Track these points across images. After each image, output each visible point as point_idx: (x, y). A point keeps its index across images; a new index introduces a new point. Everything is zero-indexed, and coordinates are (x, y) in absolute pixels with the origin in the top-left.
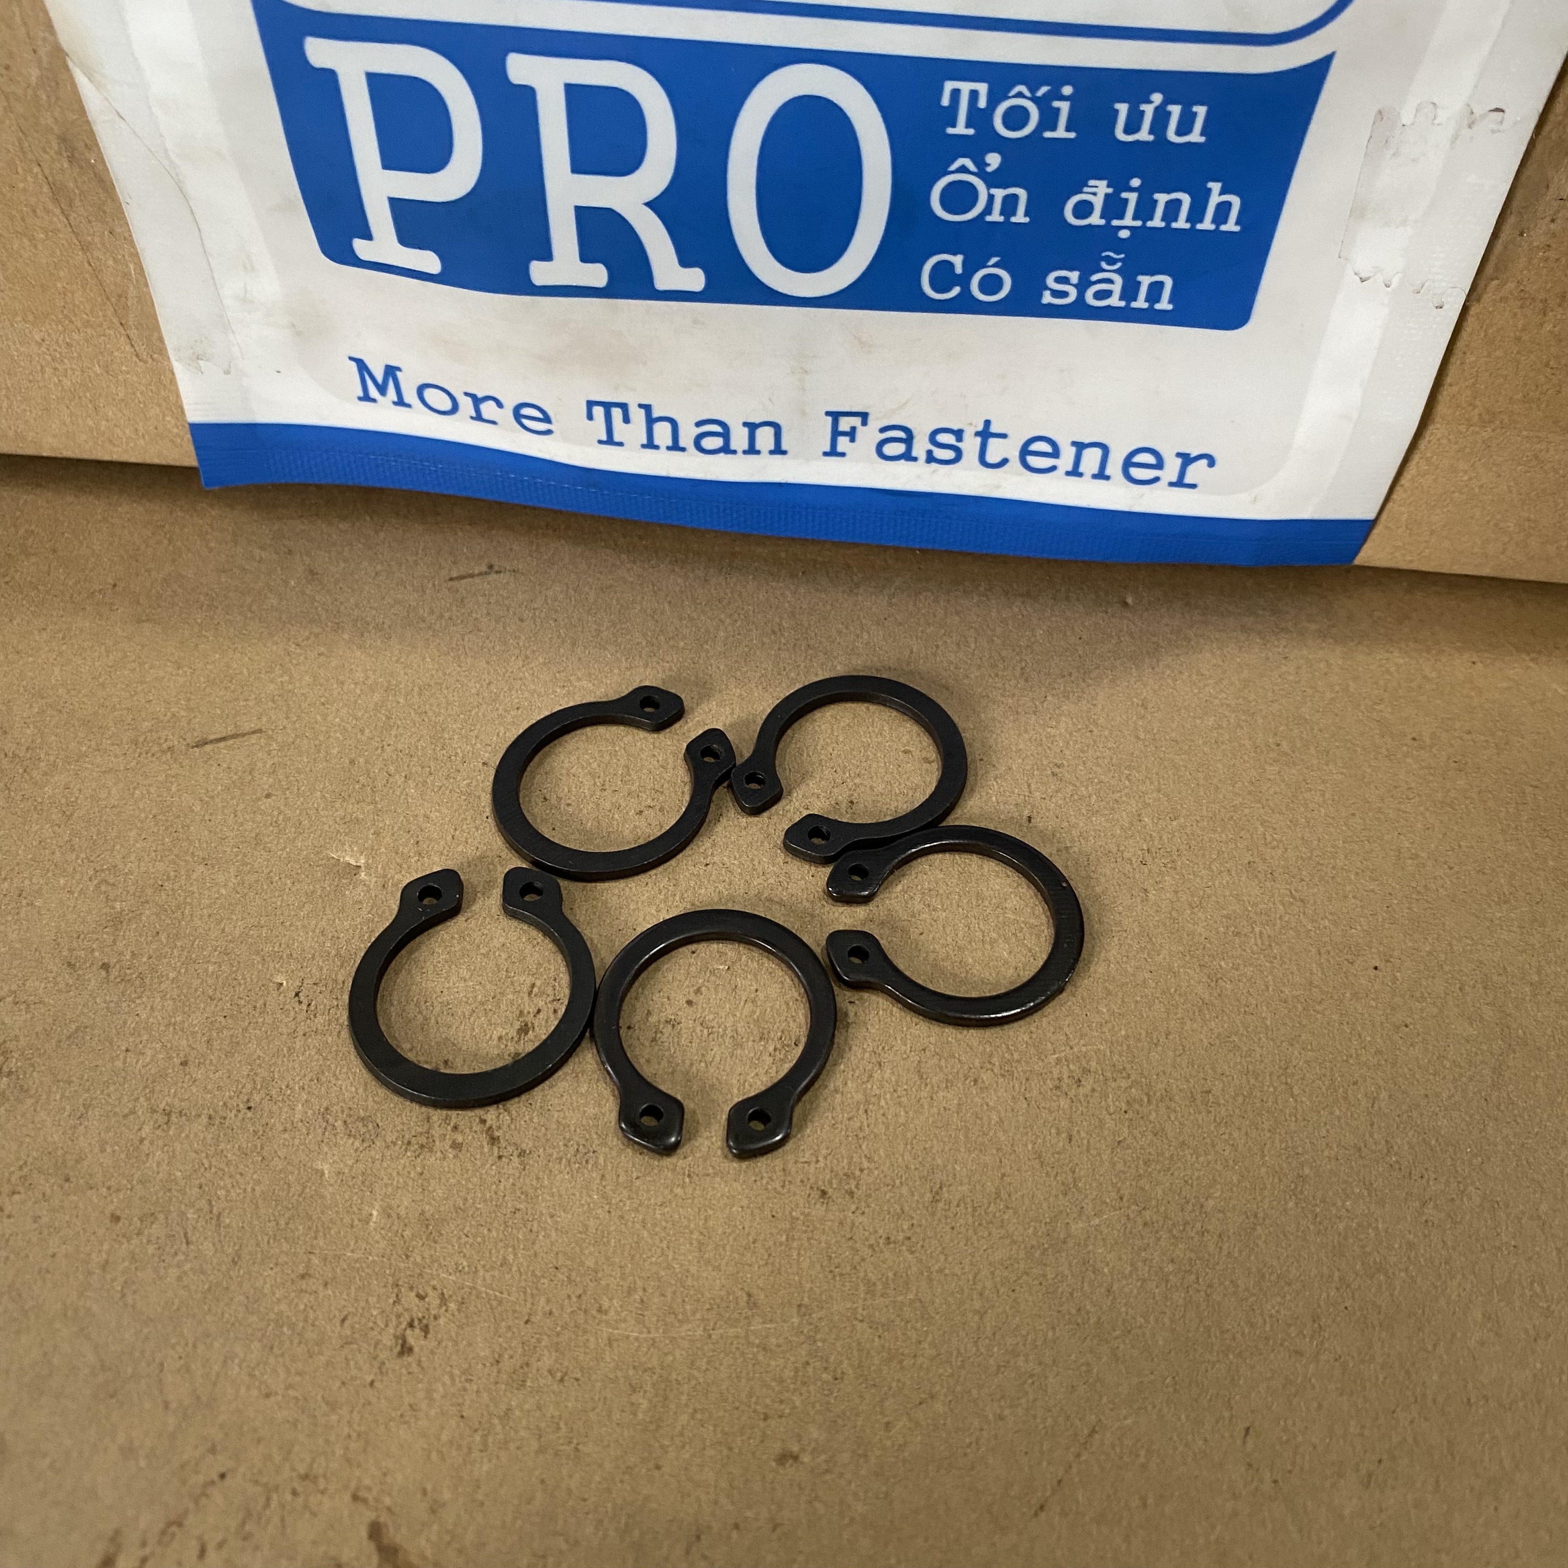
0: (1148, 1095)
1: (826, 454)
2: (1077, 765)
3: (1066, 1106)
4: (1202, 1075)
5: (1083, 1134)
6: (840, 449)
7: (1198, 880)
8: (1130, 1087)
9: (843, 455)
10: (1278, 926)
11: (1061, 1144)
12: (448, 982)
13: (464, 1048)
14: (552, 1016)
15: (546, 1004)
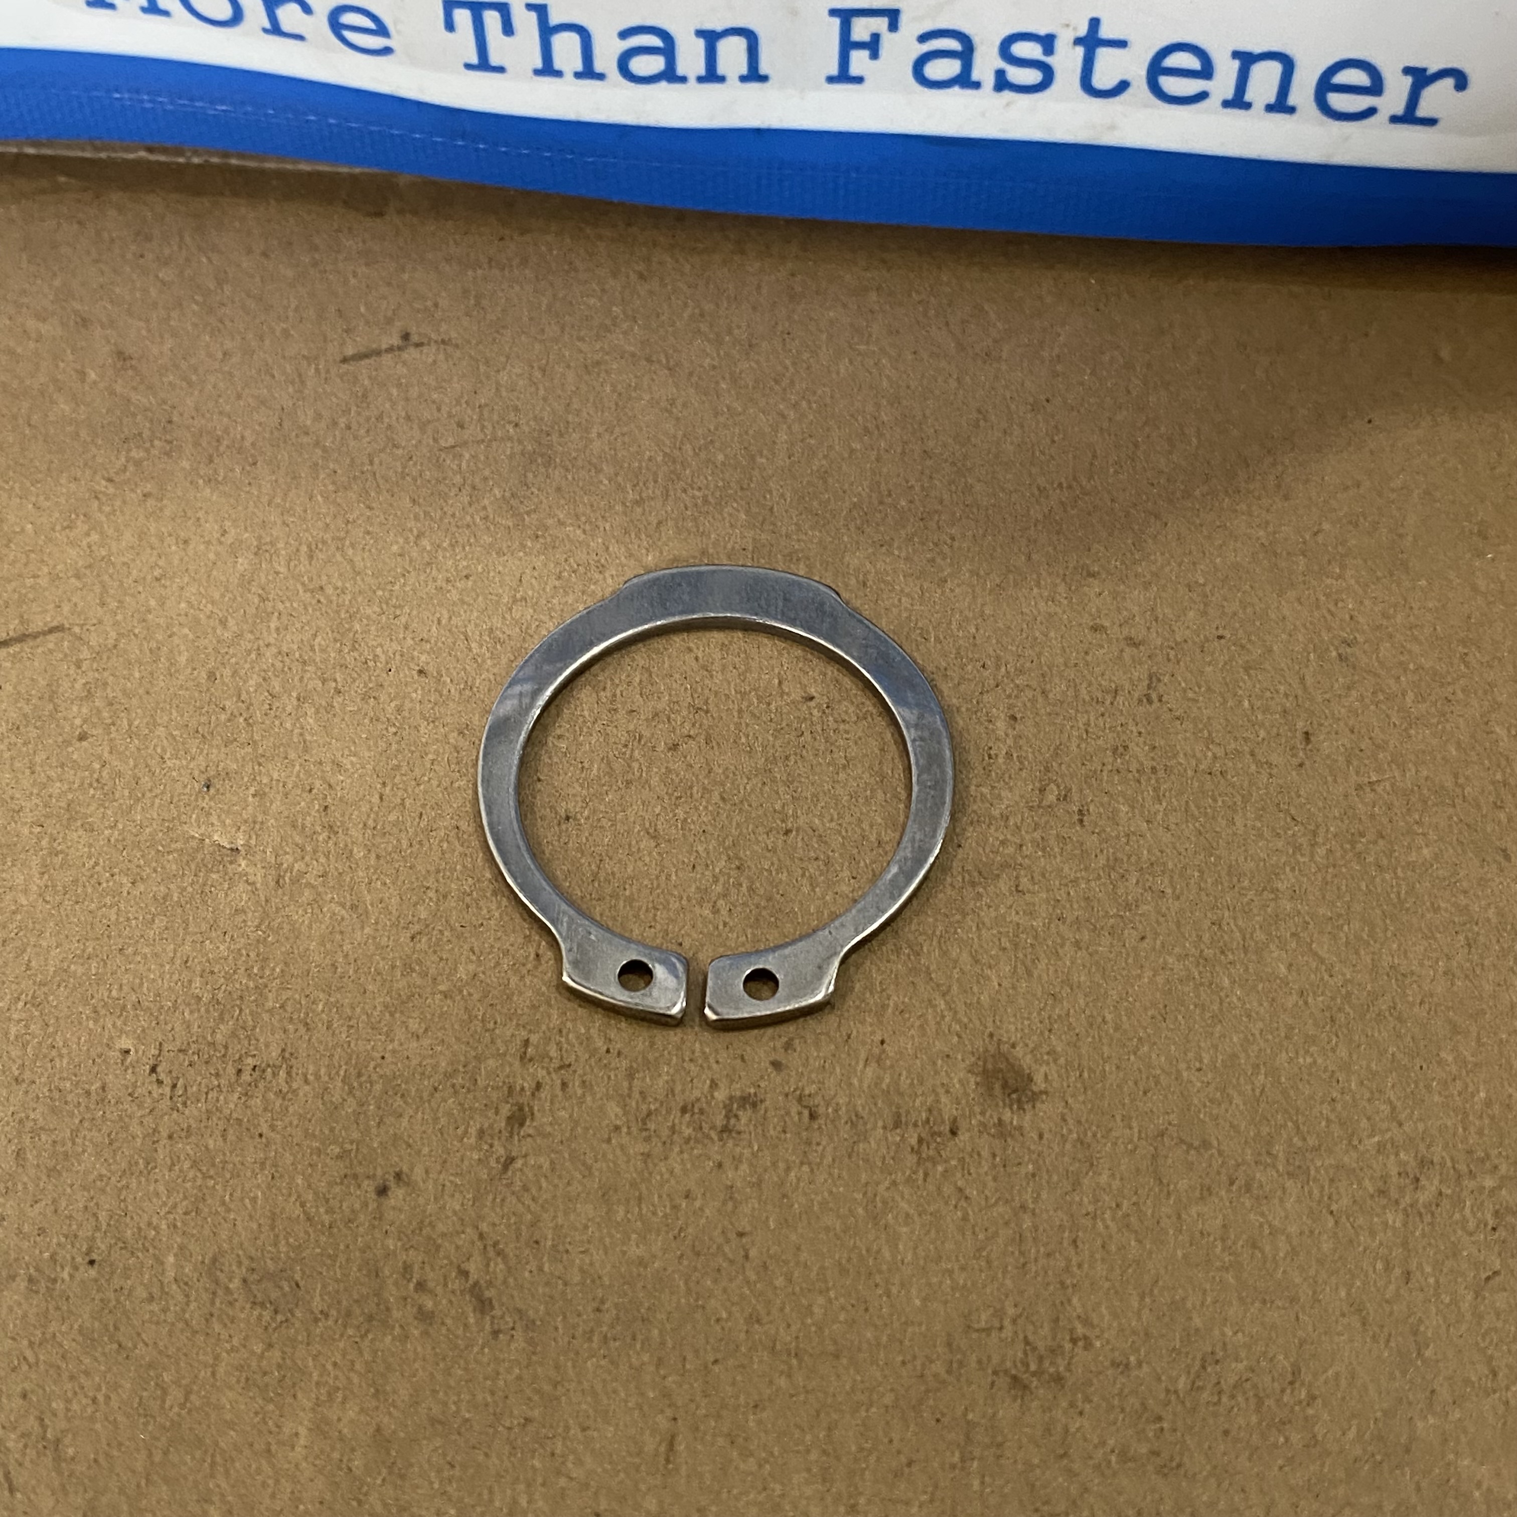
12: (392, 1041)
13: (426, 1150)
14: (560, 1093)
15: (549, 1073)
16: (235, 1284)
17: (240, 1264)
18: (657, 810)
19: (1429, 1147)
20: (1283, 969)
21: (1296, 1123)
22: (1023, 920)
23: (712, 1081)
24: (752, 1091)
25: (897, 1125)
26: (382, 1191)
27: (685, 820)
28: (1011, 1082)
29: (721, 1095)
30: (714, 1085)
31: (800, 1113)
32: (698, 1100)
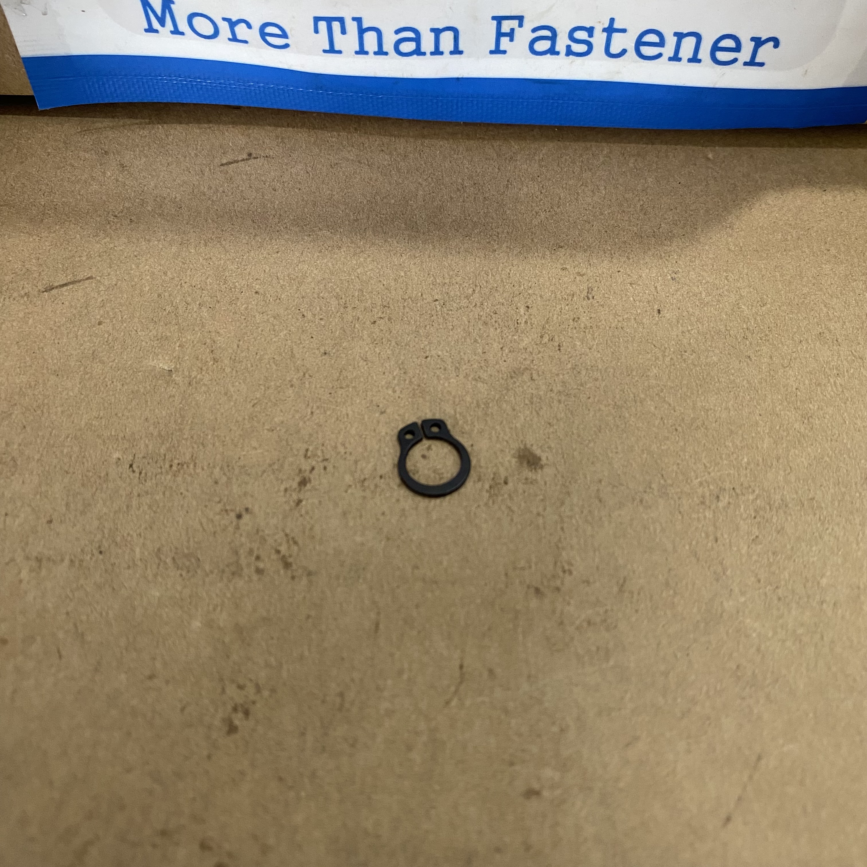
0: (769, 504)
1: (492, 52)
2: (689, 272)
3: (711, 516)
4: (807, 487)
5: (726, 536)
6: (502, 48)
7: (786, 347)
8: (756, 499)
9: (504, 52)
10: (846, 377)
11: (710, 544)
12: (244, 451)
13: (260, 498)
14: (323, 472)
15: (318, 463)
16: (169, 560)
17: (171, 551)
18: (367, 349)
20: (652, 408)
22: (534, 392)
24: (413, 468)
26: (239, 517)
27: (380, 353)
28: (531, 460)
31: (435, 476)
32: (388, 472)
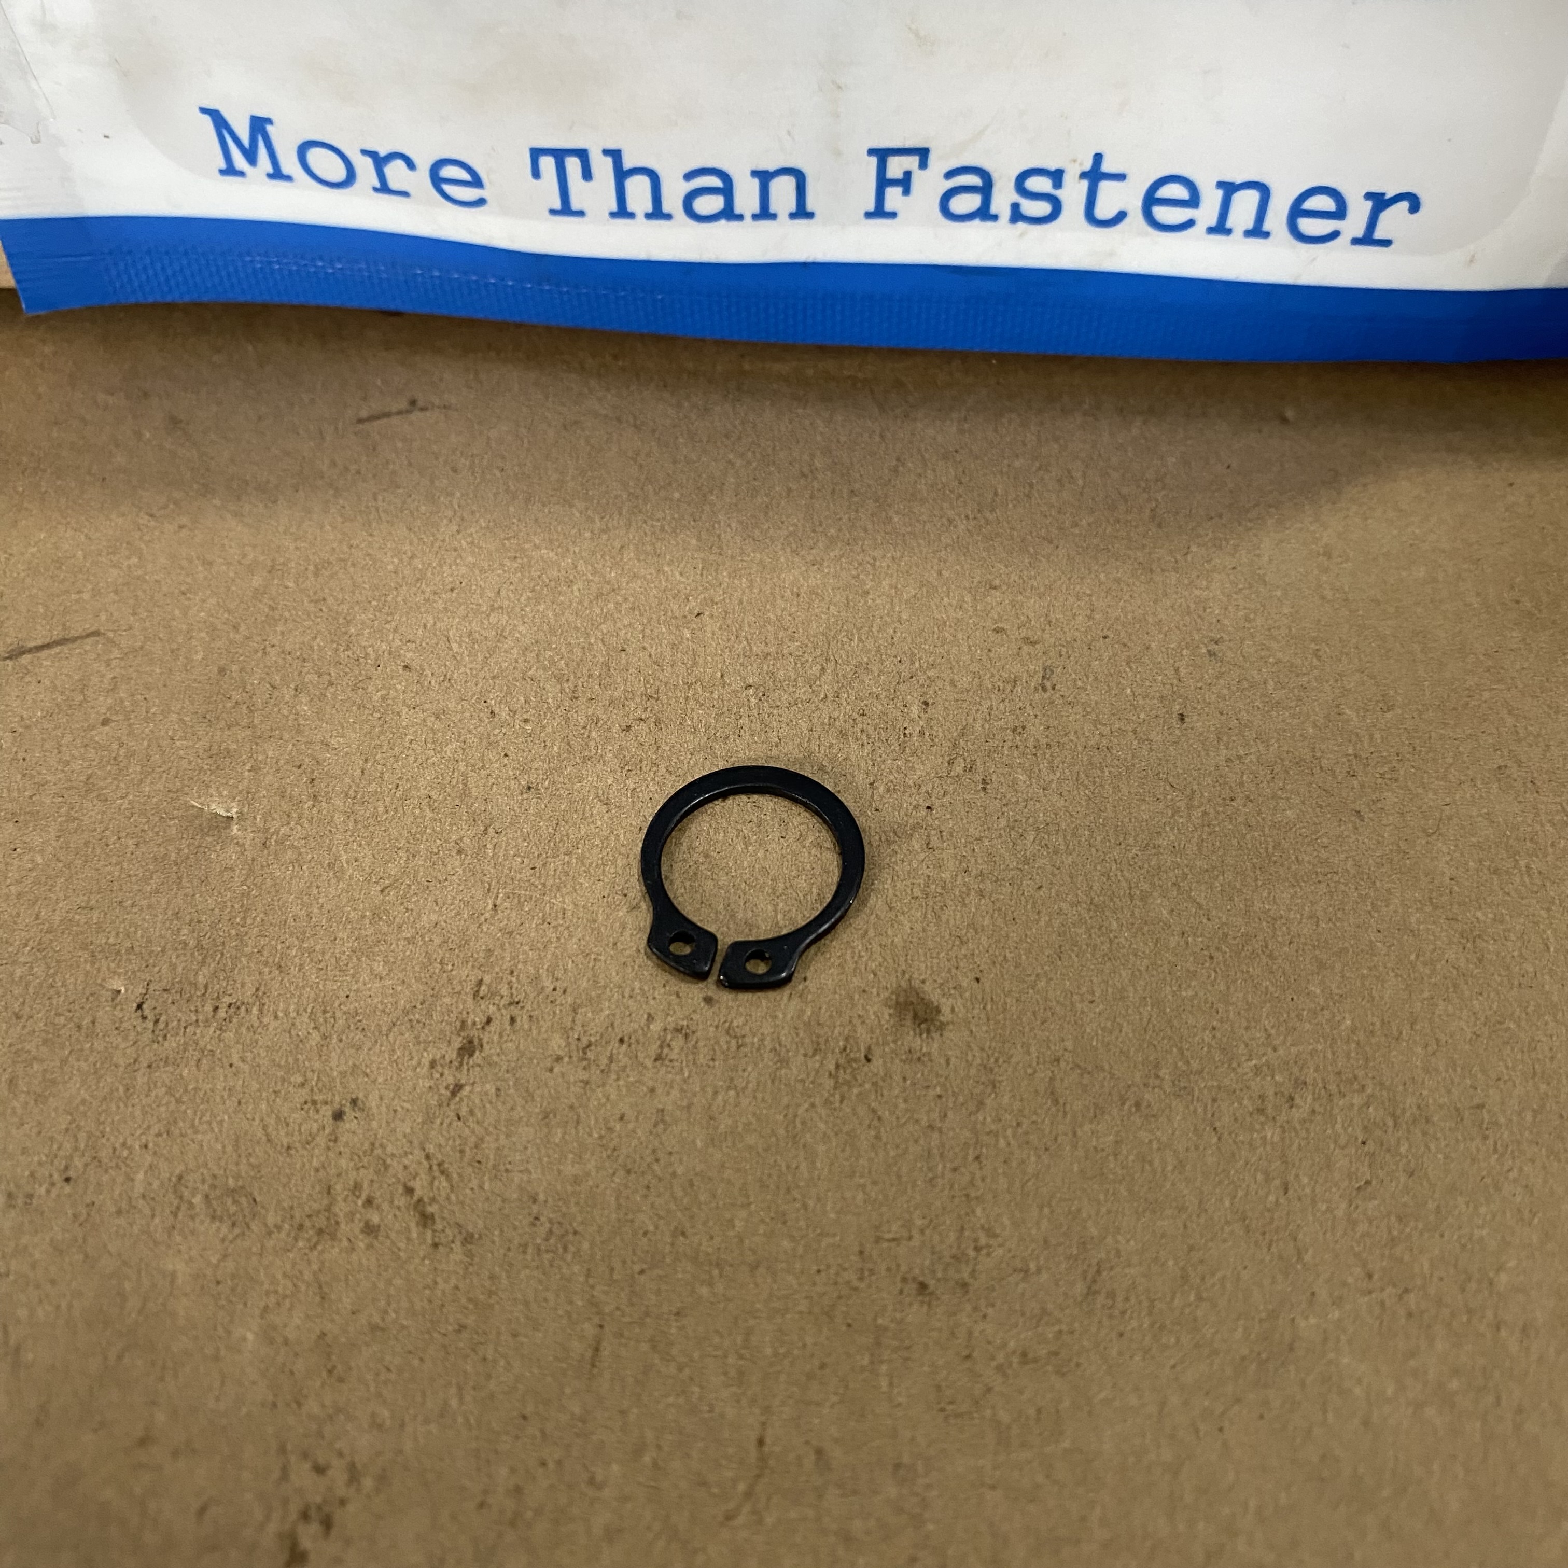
0: (1393, 1115)
3: (1277, 1138)
4: (1468, 1081)
5: (1305, 1180)
7: (1431, 794)
8: (1367, 1105)
11: (1272, 1197)
12: (357, 982)
13: (380, 1080)
14: (508, 1028)
15: (499, 1009)
16: (197, 1200)
17: (203, 1181)
19: (1301, 1069)
21: (1181, 1050)
22: (933, 873)
23: (649, 1015)
24: (685, 1023)
25: (815, 1052)
26: (338, 1116)
28: (921, 1013)
29: (656, 1027)
30: (650, 1018)
31: (728, 1042)
32: (635, 1031)
